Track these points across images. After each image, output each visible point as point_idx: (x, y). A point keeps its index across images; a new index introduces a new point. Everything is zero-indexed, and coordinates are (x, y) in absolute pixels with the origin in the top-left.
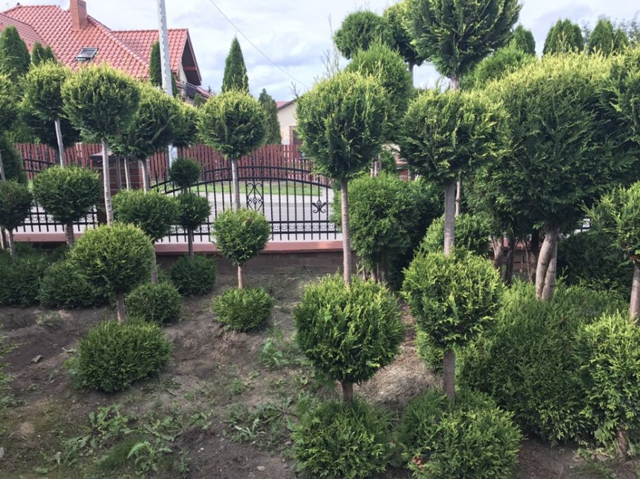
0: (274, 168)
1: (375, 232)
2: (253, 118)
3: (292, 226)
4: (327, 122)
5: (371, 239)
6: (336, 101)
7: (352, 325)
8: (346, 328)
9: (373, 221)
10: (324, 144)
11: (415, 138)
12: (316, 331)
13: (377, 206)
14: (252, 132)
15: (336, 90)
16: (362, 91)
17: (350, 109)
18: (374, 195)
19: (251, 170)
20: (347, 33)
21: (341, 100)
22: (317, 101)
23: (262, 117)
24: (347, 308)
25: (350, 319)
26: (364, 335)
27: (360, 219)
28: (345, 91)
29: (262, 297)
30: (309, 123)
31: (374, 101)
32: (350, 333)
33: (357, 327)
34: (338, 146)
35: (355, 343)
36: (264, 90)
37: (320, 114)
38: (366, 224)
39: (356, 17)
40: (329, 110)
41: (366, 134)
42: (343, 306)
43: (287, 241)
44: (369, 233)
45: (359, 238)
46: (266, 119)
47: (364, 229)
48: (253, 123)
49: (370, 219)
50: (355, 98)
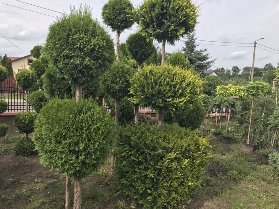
0: (10, 87)
1: (39, 105)
2: (3, 73)
3: (16, 107)
4: (22, 79)
5: (38, 107)
6: (24, 75)
7: (27, 120)
8: (26, 120)
9: (39, 102)
10: (21, 83)
11: (41, 83)
12: (19, 121)
13: (40, 98)
14: (3, 77)
15: (24, 73)
16: (30, 74)
17: (27, 77)
18: (39, 96)
19: (7, 88)
20: (34, 51)
21: (25, 75)
22: (20, 75)
23: (6, 73)
24: (27, 116)
25: (27, 118)
26: (30, 121)
27: (35, 102)
28: (26, 73)
29: (4, 126)
30: (18, 79)
31: (32, 76)
32: (27, 121)
33: (28, 120)
34: (24, 83)
35: (28, 123)
36: (6, 55)
37: (20, 77)
38: (37, 103)
39: (37, 47)
40: (22, 77)
41: (30, 82)
42: (26, 116)
43: (14, 112)
44: (38, 105)
45: (35, 107)
46: (8, 73)
47: (36, 104)
48: (3, 74)
49: (38, 101)
50: (28, 75)
